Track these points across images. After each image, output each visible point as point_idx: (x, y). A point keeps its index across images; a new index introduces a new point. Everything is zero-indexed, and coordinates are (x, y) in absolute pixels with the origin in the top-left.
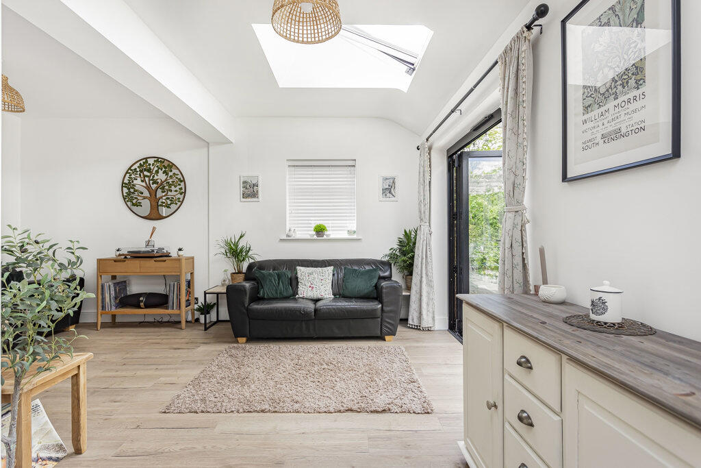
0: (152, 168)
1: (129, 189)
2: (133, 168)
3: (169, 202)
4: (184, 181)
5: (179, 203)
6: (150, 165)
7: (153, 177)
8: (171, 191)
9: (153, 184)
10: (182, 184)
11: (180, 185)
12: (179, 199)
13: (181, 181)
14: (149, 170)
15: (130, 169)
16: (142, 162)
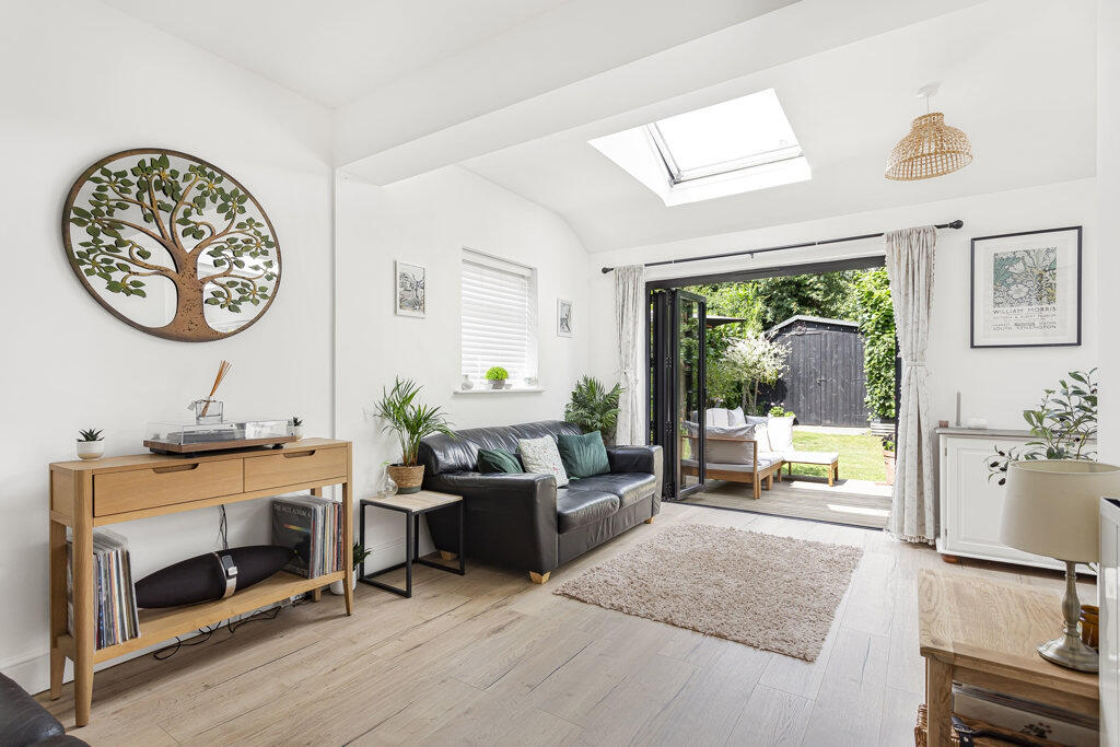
0: (184, 186)
1: (93, 232)
2: (113, 167)
3: (235, 296)
4: (276, 244)
5: (264, 303)
6: (174, 174)
7: (188, 213)
8: (240, 264)
9: (184, 234)
10: (272, 251)
11: (265, 253)
12: (263, 289)
13: (269, 245)
14: (172, 191)
15: (100, 164)
16: (147, 158)
